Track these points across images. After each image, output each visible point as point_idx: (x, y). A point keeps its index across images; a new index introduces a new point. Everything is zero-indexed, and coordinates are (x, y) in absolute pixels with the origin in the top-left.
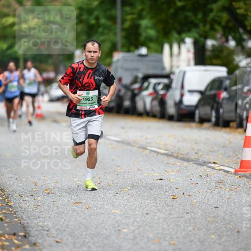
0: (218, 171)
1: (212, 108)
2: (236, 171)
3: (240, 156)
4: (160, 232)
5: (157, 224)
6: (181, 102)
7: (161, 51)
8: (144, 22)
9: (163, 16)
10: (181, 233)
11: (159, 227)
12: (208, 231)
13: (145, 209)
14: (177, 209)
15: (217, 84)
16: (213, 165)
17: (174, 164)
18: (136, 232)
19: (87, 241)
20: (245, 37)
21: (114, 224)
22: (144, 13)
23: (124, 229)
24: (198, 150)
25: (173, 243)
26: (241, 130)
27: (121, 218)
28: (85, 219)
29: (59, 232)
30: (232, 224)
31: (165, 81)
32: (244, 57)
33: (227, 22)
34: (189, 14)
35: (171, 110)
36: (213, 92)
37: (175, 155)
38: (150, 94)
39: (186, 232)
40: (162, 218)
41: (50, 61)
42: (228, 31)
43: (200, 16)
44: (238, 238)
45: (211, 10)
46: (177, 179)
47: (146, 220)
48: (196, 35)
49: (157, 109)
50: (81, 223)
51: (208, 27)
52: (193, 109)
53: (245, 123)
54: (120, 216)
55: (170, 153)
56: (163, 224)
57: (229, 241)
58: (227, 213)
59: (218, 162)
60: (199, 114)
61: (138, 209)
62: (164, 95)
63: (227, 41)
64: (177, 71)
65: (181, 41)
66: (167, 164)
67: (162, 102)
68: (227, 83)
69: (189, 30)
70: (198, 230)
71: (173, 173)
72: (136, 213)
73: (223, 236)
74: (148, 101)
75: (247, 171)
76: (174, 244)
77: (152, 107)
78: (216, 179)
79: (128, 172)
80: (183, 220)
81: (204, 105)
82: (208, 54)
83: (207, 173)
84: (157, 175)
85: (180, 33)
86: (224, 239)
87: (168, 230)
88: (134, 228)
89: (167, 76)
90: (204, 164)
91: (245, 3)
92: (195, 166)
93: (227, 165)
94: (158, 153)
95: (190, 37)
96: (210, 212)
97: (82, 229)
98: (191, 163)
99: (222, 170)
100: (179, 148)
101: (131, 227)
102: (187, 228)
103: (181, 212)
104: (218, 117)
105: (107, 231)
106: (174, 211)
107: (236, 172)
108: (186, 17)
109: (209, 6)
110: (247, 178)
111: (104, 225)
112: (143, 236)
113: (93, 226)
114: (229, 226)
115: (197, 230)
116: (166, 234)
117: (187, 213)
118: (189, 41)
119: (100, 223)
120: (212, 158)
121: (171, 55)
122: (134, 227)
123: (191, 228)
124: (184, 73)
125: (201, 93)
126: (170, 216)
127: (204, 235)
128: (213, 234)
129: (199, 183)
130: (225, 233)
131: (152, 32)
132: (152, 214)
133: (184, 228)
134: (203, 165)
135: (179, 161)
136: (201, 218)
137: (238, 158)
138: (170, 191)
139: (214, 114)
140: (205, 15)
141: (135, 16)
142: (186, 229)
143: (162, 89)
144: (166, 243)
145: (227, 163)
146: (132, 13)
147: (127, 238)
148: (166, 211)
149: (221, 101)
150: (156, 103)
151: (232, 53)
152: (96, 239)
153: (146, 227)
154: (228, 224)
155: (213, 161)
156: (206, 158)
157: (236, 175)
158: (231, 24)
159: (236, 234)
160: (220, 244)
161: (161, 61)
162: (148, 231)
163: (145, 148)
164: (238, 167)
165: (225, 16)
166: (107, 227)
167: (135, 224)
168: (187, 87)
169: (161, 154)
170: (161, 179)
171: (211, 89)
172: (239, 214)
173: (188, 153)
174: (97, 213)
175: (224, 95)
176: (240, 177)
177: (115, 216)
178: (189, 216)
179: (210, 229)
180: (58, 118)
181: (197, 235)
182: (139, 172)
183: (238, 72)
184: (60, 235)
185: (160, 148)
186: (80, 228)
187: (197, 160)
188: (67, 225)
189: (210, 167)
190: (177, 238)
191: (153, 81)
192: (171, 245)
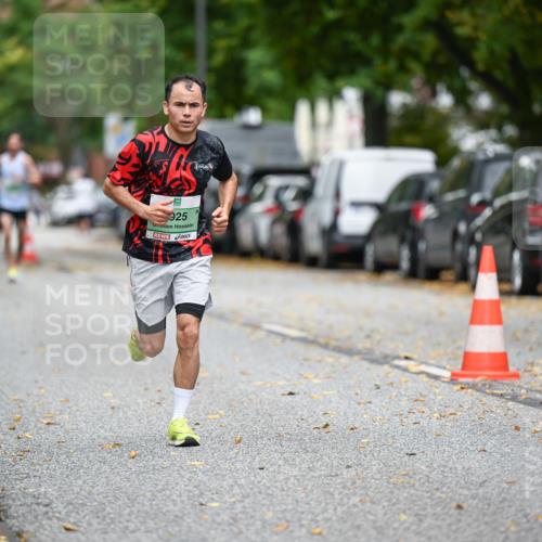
0: (415, 376)
1: (402, 241)
2: (454, 374)
3: (461, 343)
4: (290, 507)
5: (283, 490)
6: (334, 226)
7: (290, 117)
8: (256, 56)
9: (295, 41)
10: (335, 509)
11: (288, 496)
12: (394, 504)
13: (258, 458)
14: (326, 458)
15: (411, 189)
16: (403, 363)
17: (320, 361)
18: (239, 507)
19: (132, 526)
20: (473, 85)
21: (190, 491)
22: (256, 35)
23: (213, 500)
24: (372, 331)
25: (318, 530)
26: (463, 287)
27: (205, 478)
28: (128, 480)
29: (71, 507)
30: (444, 489)
31: (301, 181)
32: (470, 128)
33: (435, 54)
34: (353, 37)
35: (313, 244)
36: (404, 206)
37: (322, 341)
38: (269, 211)
39: (345, 508)
40: (295, 476)
41: (52, 139)
42: (436, 73)
43: (375, 40)
44: (460, 521)
45: (400, 28)
46: (325, 392)
47: (259, 482)
48: (368, 83)
49: (283, 241)
50: (119, 488)
51: (392, 65)
52: (360, 242)
53: (472, 272)
54: (203, 473)
55: (311, 337)
56: (295, 491)
57: (439, 527)
58: (435, 465)
59: (415, 356)
60: (375, 252)
61: (242, 458)
62: (298, 213)
63: (434, 94)
64: (325, 160)
65: (334, 95)
66: (306, 360)
67: (294, 228)
68: (434, 185)
69: (352, 72)
70: (373, 502)
71: (316, 381)
72: (238, 465)
73: (426, 516)
74: (264, 224)
75: (476, 376)
76: (320, 534)
77: (272, 237)
78: (409, 393)
79: (221, 378)
80: (339, 481)
81: (385, 233)
82: (394, 123)
83: (390, 381)
84: (283, 385)
85: (332, 76)
86: (428, 522)
87: (308, 504)
88: (233, 500)
89: (305, 171)
90: (385, 359)
91: (474, 15)
92: (366, 364)
93: (432, 362)
94: (284, 337)
95: (353, 86)
96: (398, 464)
97: (120, 503)
98: (356, 358)
99: (422, 373)
100: (331, 327)
101: (226, 498)
102: (349, 499)
103: (335, 463)
104: (415, 259)
105: (175, 505)
106: (320, 463)
107: (454, 378)
108: (346, 44)
109: (396, 20)
110: (478, 390)
111: (168, 492)
112: (252, 517)
113: (144, 495)
114: (438, 494)
115: (369, 505)
116: (303, 513)
117: (348, 467)
118: (352, 95)
119: (160, 487)
120: (402, 347)
121: (314, 124)
122: (233, 496)
123: (355, 500)
124: (341, 165)
125: (379, 207)
126: (312, 473)
127: (385, 514)
128: (404, 512)
129: (373, 401)
130: (429, 510)
131: (271, 77)
132: (271, 469)
133: (342, 499)
134: (381, 364)
135: (332, 353)
136: (378, 476)
137: (458, 348)
138: (310, 420)
139: (405, 253)
140: (387, 39)
141: (234, 42)
142: (345, 500)
143: (294, 199)
144: (304, 530)
145: (434, 358)
146: (229, 36)
147: (218, 519)
148: (303, 461)
149: (420, 224)
150: (280, 230)
151: (443, 120)
152: (151, 524)
153: (260, 498)
154: (437, 489)
155: (403, 354)
156: (389, 347)
157: (454, 384)
158: (442, 59)
159: (454, 512)
160: (418, 533)
161: (290, 138)
162: (263, 505)
163: (256, 327)
164: (458, 367)
165: (430, 41)
166: (174, 497)
167: (236, 490)
168: (348, 195)
169: (294, 339)
170: (291, 394)
171: (401, 199)
172: (460, 468)
173: (350, 338)
174: (154, 465)
175: (428, 211)
176: (462, 388)
177: (191, 472)
178: (352, 472)
179: (398, 499)
180: (69, 261)
181: (369, 512)
182: (244, 378)
183: (456, 163)
184: (73, 514)
185: (289, 326)
186: (117, 499)
187: (370, 351)
188: (90, 493)
189: (398, 367)
190: (327, 520)
191: (274, 182)
192: (313, 534)
